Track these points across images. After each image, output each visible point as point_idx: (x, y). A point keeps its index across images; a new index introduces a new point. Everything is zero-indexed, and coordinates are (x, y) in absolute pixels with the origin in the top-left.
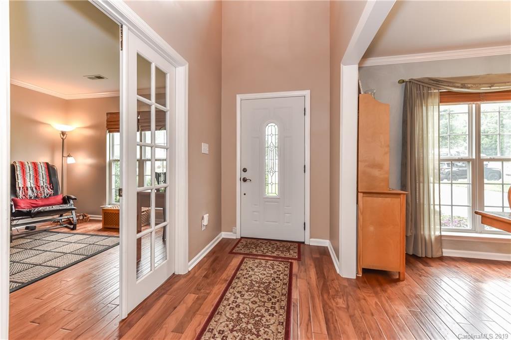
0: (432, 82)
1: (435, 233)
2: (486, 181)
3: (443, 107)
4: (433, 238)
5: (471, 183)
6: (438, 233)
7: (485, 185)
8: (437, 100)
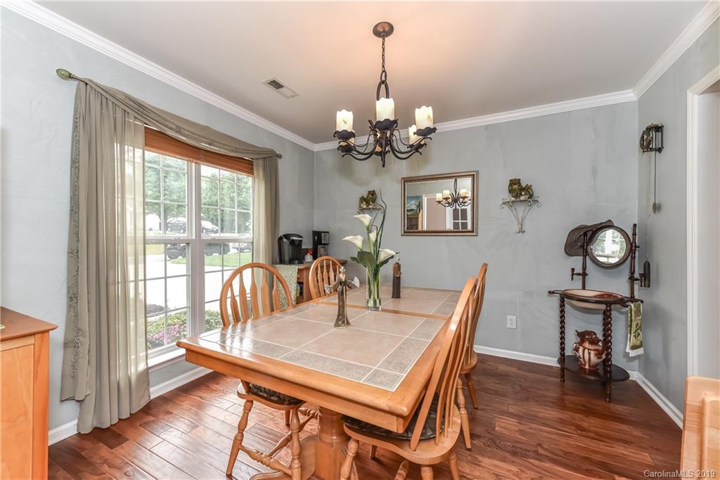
0: (132, 104)
1: (136, 368)
2: (207, 268)
3: (150, 155)
4: (133, 378)
5: (190, 273)
6: (142, 367)
7: (206, 275)
8: (141, 138)
